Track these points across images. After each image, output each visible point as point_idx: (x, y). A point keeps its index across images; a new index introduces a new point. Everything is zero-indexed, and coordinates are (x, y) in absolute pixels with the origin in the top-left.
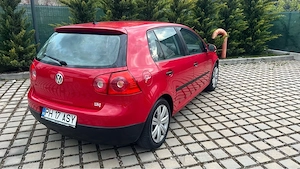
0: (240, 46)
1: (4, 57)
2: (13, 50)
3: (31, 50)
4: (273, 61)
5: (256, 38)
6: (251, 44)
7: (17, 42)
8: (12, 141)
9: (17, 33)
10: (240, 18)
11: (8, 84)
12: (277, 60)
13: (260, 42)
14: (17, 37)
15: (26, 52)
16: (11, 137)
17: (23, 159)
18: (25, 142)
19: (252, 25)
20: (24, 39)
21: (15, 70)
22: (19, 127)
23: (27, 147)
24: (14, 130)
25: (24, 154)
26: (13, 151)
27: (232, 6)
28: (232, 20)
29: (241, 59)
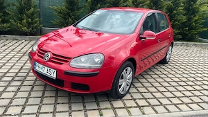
0: (179, 34)
1: (19, 25)
2: (25, 21)
3: (36, 22)
4: (202, 46)
5: (191, 28)
6: (187, 33)
7: (27, 16)
8: (17, 73)
9: (28, 10)
10: (181, 13)
11: (20, 42)
12: (205, 45)
13: (194, 32)
14: (28, 12)
15: (33, 23)
16: (17, 71)
17: (22, 83)
18: (25, 74)
19: (189, 19)
20: (33, 14)
21: (25, 34)
22: (22, 66)
23: (26, 77)
24: (20, 68)
25: (23, 81)
26: (17, 78)
27: (176, 4)
28: (175, 15)
29: (178, 42)
